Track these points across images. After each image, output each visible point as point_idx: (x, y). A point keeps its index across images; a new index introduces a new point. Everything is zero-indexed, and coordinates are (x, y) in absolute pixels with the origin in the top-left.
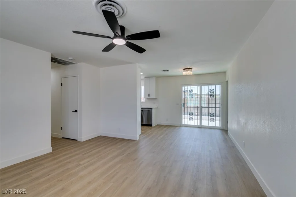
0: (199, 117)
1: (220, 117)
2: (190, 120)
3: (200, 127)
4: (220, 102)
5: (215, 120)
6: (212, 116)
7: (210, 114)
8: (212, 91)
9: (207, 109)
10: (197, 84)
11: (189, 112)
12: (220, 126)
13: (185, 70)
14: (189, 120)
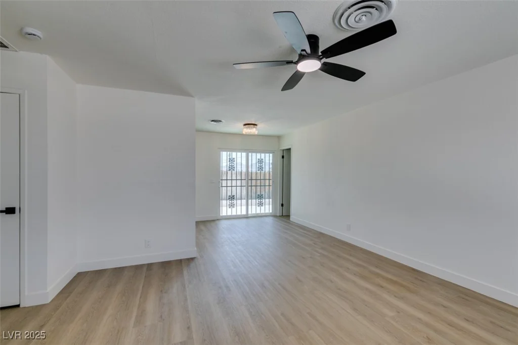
0: (244, 201)
1: (271, 200)
2: (230, 207)
3: (246, 217)
4: (271, 178)
5: (264, 204)
6: (260, 199)
7: (258, 195)
8: (261, 161)
9: (254, 188)
10: (241, 150)
11: (229, 194)
12: (271, 211)
13: (247, 126)
14: (228, 207)
